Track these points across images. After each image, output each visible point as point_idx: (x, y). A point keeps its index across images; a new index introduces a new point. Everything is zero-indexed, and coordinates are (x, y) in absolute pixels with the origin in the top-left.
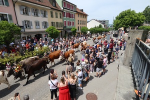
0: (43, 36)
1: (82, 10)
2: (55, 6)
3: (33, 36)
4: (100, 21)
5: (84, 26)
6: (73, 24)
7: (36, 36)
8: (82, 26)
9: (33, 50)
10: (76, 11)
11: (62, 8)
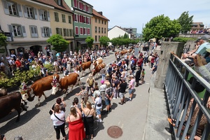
0: (44, 48)
1: (101, 13)
2: (62, 5)
3: (27, 49)
4: (126, 29)
5: (104, 35)
6: (89, 32)
7: (31, 48)
8: (101, 34)
9: (28, 69)
10: (93, 14)
11: (72, 9)
